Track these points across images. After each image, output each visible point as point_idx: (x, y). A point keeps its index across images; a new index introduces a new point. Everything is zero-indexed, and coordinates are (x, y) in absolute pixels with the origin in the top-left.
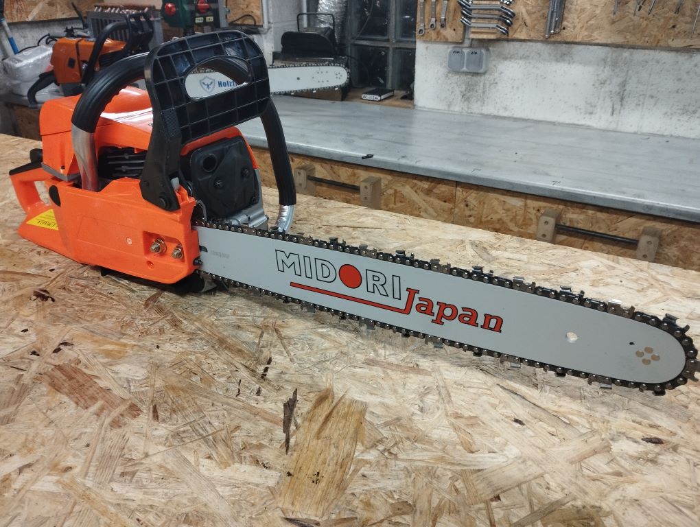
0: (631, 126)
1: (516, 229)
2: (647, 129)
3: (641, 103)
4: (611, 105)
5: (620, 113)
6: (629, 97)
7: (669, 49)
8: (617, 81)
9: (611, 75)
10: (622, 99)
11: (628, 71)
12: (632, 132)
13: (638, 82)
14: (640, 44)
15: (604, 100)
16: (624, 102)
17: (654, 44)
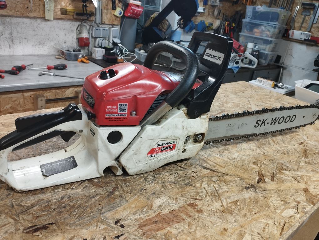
0: (20, 52)
1: (21, 109)
2: (27, 53)
3: (21, 42)
4: (8, 44)
5: (13, 47)
6: (15, 39)
7: (28, 17)
8: (7, 32)
9: (4, 30)
10: (12, 41)
11: (11, 28)
12: (21, 55)
13: (17, 32)
14: (15, 15)
15: (4, 41)
16: (14, 42)
17: (22, 15)
